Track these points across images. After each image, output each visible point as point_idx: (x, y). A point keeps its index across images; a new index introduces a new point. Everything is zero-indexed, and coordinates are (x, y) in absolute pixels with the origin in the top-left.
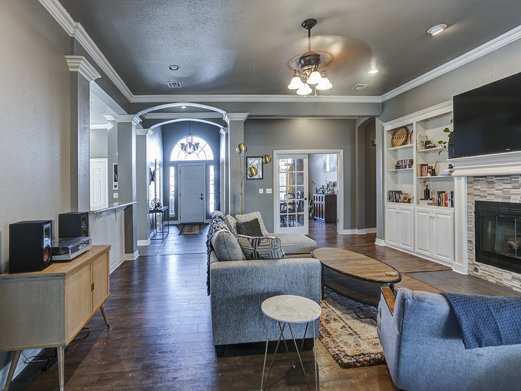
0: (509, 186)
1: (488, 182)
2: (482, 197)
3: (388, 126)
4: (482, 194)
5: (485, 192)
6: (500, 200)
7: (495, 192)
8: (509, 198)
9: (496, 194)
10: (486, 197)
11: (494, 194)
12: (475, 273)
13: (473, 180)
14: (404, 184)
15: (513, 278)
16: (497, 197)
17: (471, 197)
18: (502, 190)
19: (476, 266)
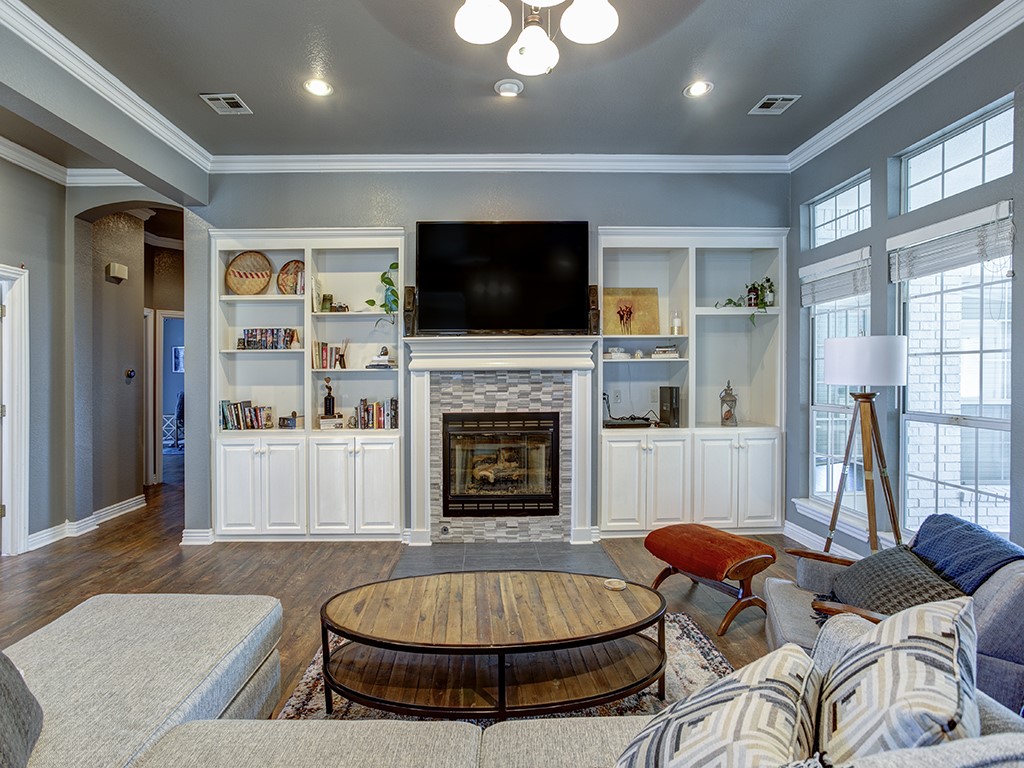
0: (494, 388)
1: (464, 382)
2: (455, 406)
3: (225, 240)
4: (456, 402)
5: (459, 397)
6: (481, 410)
7: (475, 397)
8: (494, 406)
9: (474, 401)
10: (461, 406)
11: (472, 401)
12: (443, 536)
13: (439, 377)
14: (254, 384)
15: (499, 526)
16: (477, 405)
17: (437, 406)
18: (484, 394)
19: (445, 525)
